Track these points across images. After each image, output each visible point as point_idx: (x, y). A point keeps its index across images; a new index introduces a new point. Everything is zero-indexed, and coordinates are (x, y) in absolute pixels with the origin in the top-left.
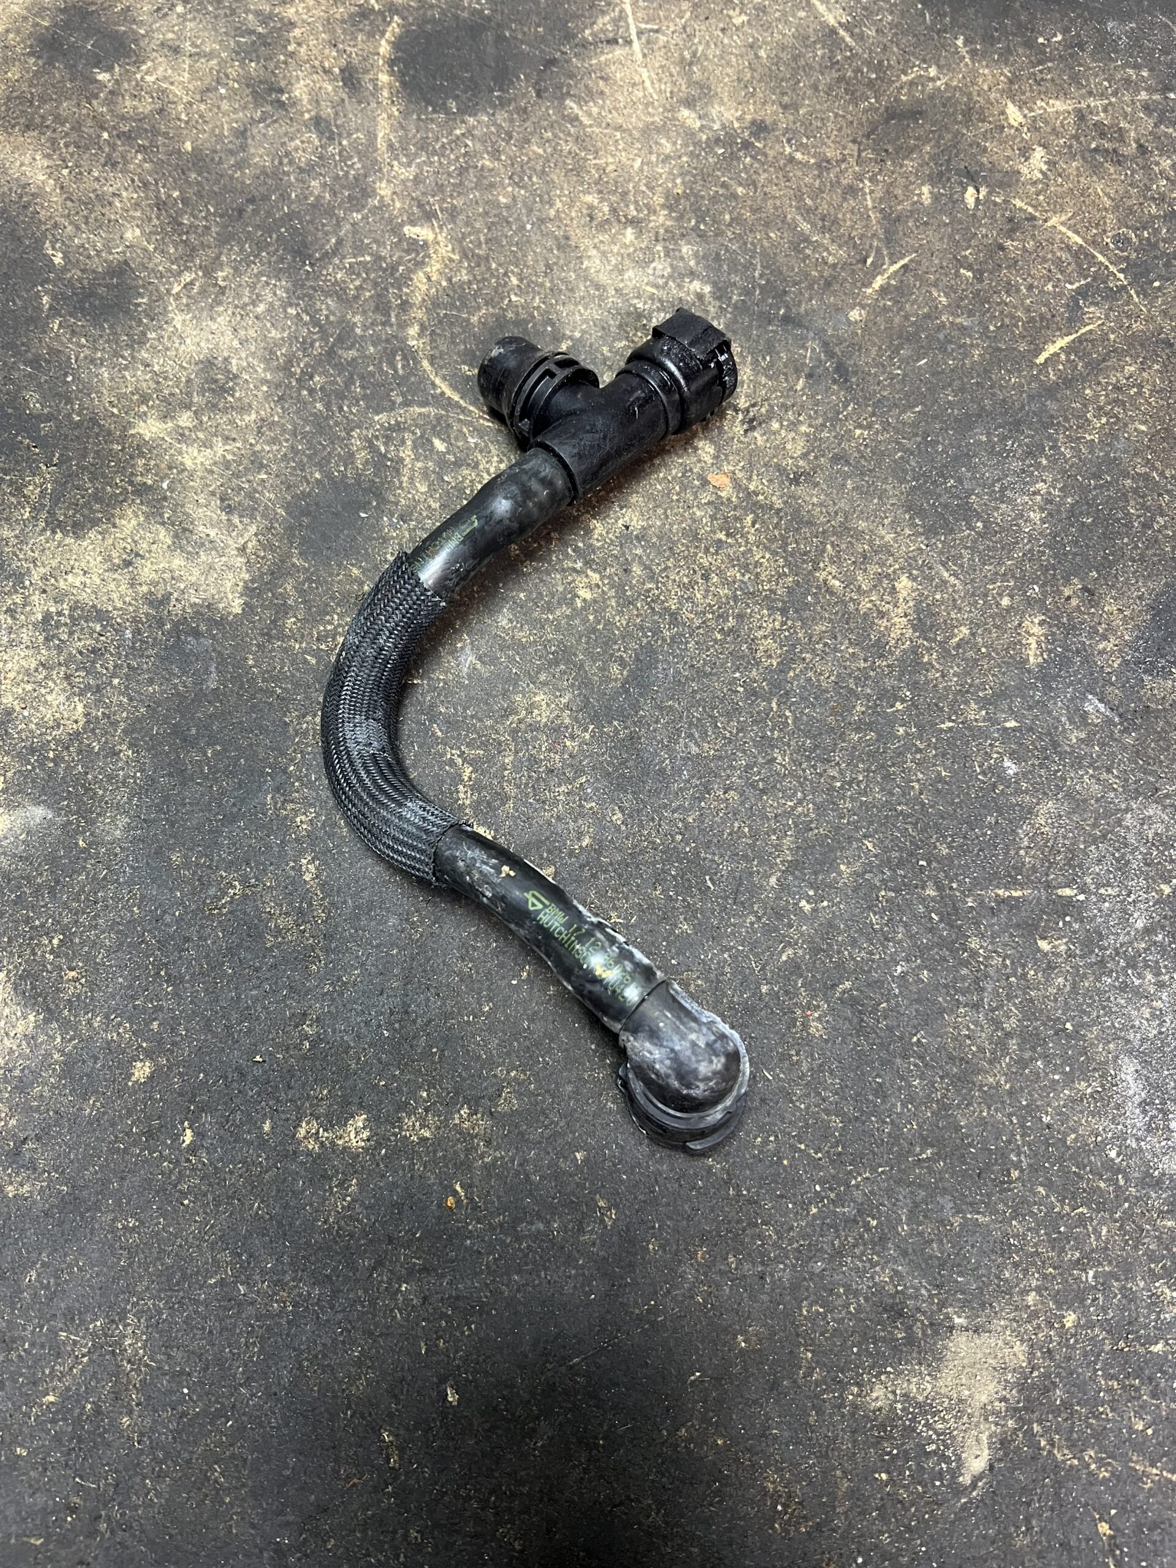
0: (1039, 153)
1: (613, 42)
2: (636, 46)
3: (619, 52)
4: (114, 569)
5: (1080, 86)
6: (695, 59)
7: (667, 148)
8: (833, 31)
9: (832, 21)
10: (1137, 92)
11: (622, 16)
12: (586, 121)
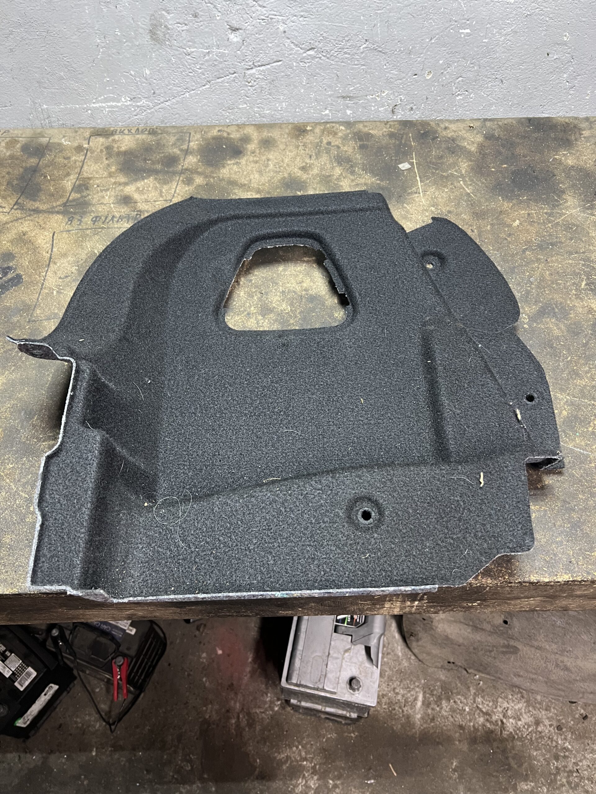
0: (518, 221)
1: (416, 193)
2: (421, 194)
3: (417, 195)
4: (297, 284)
5: (529, 208)
6: (435, 197)
7: (427, 214)
8: (469, 194)
9: (469, 191)
10: (544, 210)
11: (418, 188)
12: (408, 208)
